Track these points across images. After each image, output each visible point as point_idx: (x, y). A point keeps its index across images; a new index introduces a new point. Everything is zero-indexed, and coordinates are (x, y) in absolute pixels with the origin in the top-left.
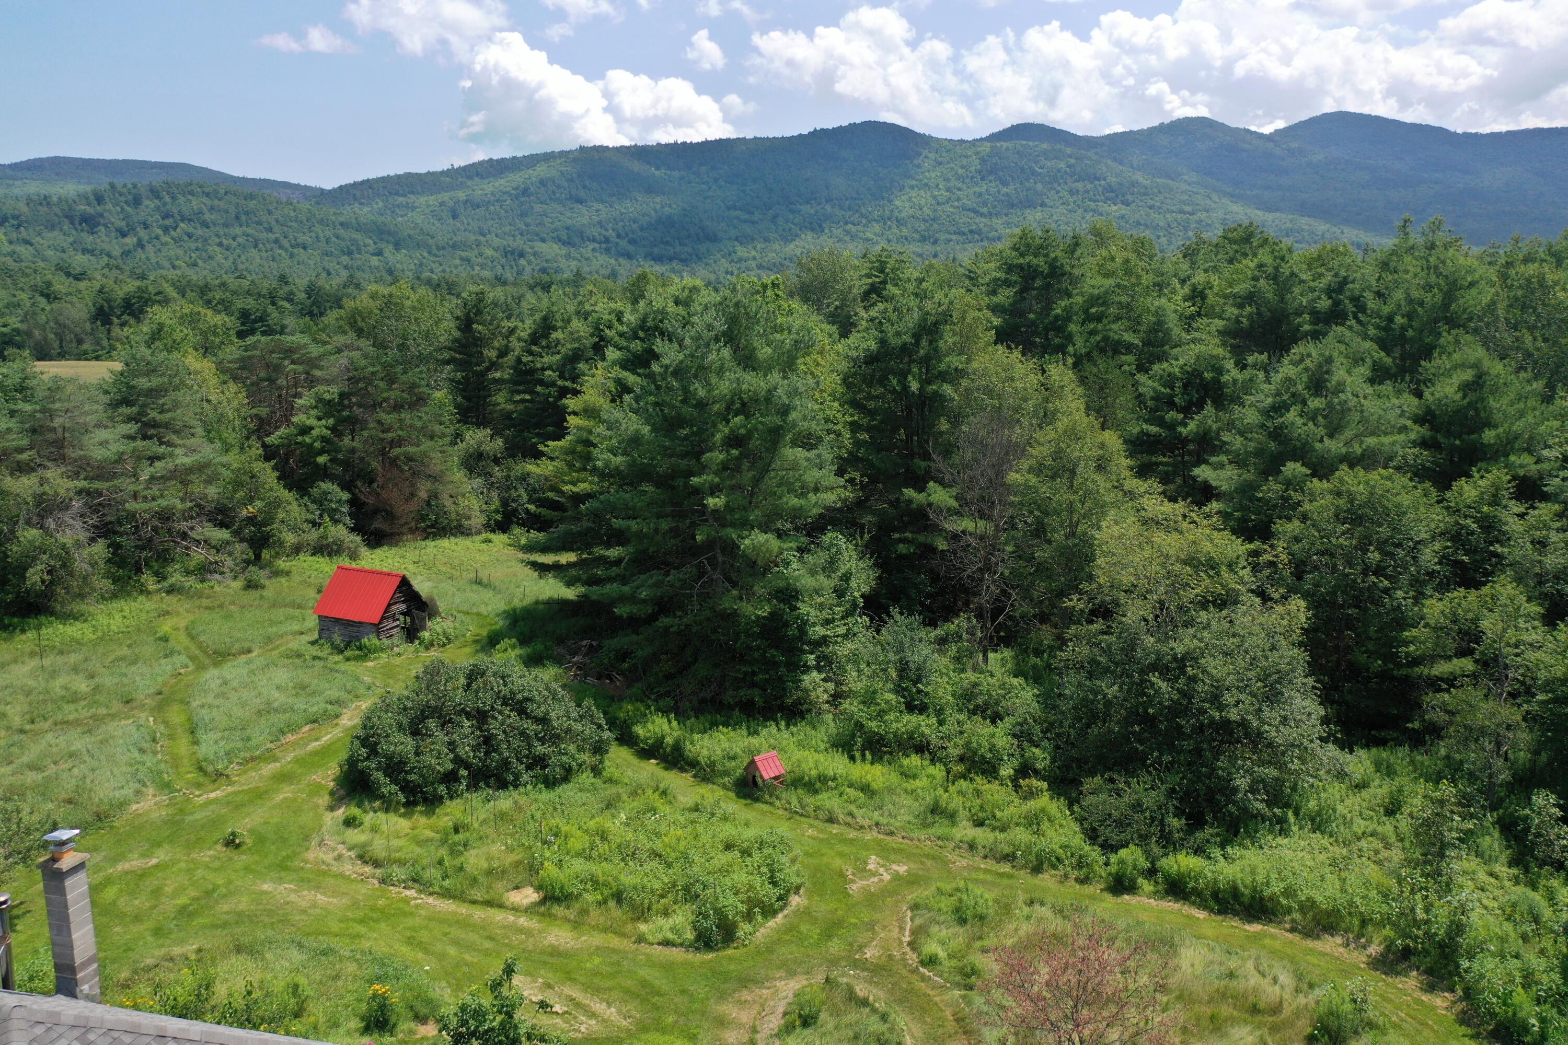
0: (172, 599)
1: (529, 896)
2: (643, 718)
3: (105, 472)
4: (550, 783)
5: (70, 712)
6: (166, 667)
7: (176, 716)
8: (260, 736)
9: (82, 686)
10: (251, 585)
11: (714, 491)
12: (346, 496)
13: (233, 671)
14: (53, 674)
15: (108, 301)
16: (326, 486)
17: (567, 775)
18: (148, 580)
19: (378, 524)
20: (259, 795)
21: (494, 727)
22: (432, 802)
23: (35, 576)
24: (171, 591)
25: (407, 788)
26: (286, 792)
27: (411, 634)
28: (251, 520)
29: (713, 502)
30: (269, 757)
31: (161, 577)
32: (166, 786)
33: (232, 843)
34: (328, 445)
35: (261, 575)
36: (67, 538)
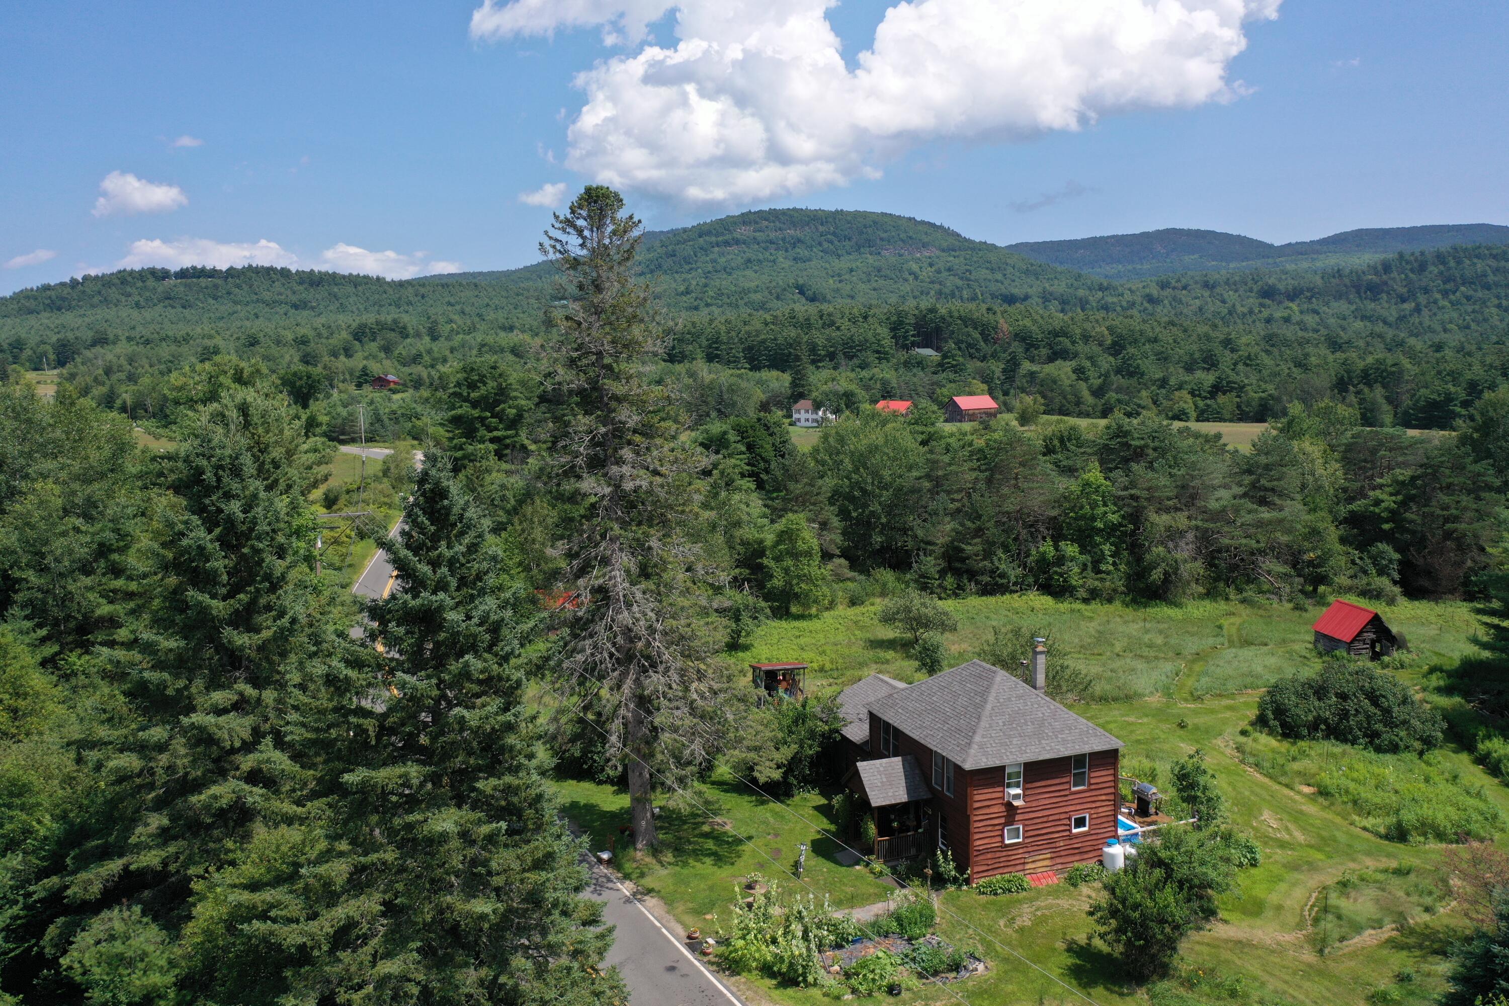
0: (1241, 607)
1: (1307, 790)
2: (1489, 737)
3: (1218, 515)
4: (1379, 750)
5: (1146, 652)
6: (1211, 641)
7: (1197, 667)
8: (1231, 686)
9: (1159, 641)
10: (1298, 608)
12: (1396, 556)
13: (1247, 653)
14: (1147, 631)
15: (1348, 372)
16: (1382, 546)
17: (1394, 749)
18: (1232, 592)
19: (1424, 582)
20: (1212, 711)
21: (1350, 705)
22: (1298, 737)
23: (1156, 575)
24: (1243, 601)
25: (1283, 725)
26: (1228, 714)
27: (1375, 657)
28: (1311, 563)
30: (1231, 696)
31: (1240, 590)
32: (1169, 695)
33: (1182, 726)
34: (1394, 515)
35: (1308, 603)
36: (1178, 555)
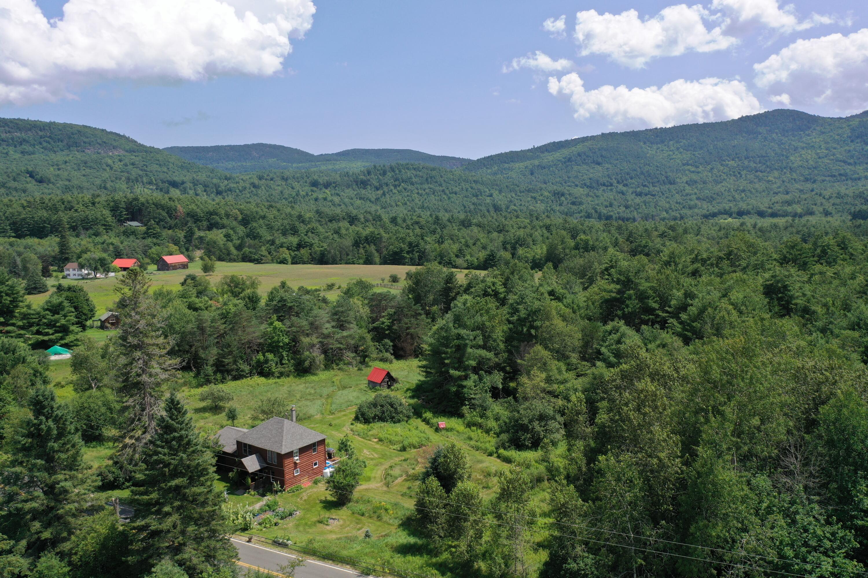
0: (339, 372)
1: (375, 440)
2: (425, 412)
3: (327, 336)
4: (394, 422)
5: (309, 397)
6: (332, 389)
7: (329, 401)
8: (344, 407)
9: (313, 391)
10: (359, 369)
11: (448, 358)
12: (391, 344)
13: (345, 392)
14: (307, 388)
15: (359, 237)
16: (387, 341)
17: (399, 421)
18: (334, 366)
19: (401, 353)
20: (339, 418)
21: (385, 409)
22: (369, 422)
23: (307, 364)
24: (339, 369)
25: (364, 419)
26: (345, 418)
27: (389, 387)
28: (362, 351)
29: (447, 361)
30: (344, 411)
31: (337, 365)
32: (323, 414)
33: (330, 425)
34: (390, 328)
35: (363, 367)
36: (314, 354)
